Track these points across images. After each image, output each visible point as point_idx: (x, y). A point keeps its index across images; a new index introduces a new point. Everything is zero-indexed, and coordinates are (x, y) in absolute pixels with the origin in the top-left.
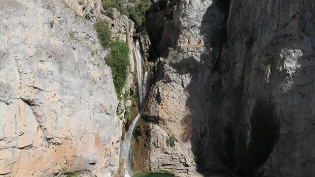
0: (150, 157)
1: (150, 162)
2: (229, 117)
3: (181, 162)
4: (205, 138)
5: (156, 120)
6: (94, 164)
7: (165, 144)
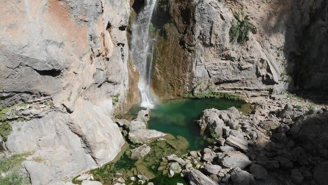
0: (192, 66)
1: (192, 76)
3: (258, 75)
4: (320, 22)
6: (54, 73)
7: (227, 37)
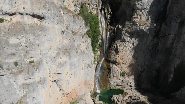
0: (110, 82)
1: (110, 84)
2: (160, 64)
3: (128, 85)
4: (143, 73)
5: (115, 63)
7: (119, 75)
